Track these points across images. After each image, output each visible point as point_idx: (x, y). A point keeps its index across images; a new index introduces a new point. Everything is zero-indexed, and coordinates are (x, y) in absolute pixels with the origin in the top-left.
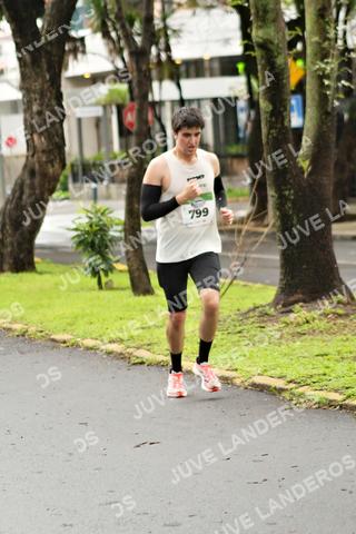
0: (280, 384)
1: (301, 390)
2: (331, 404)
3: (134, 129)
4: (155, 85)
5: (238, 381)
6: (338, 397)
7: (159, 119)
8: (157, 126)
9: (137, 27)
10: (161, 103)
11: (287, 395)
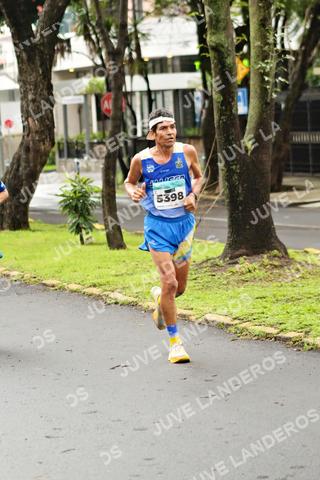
0: (227, 320)
1: (244, 325)
2: (267, 336)
3: (111, 115)
4: (127, 78)
5: (193, 318)
6: (273, 331)
7: (131, 107)
8: (129, 112)
9: (113, 31)
10: (132, 93)
11: (233, 329)
